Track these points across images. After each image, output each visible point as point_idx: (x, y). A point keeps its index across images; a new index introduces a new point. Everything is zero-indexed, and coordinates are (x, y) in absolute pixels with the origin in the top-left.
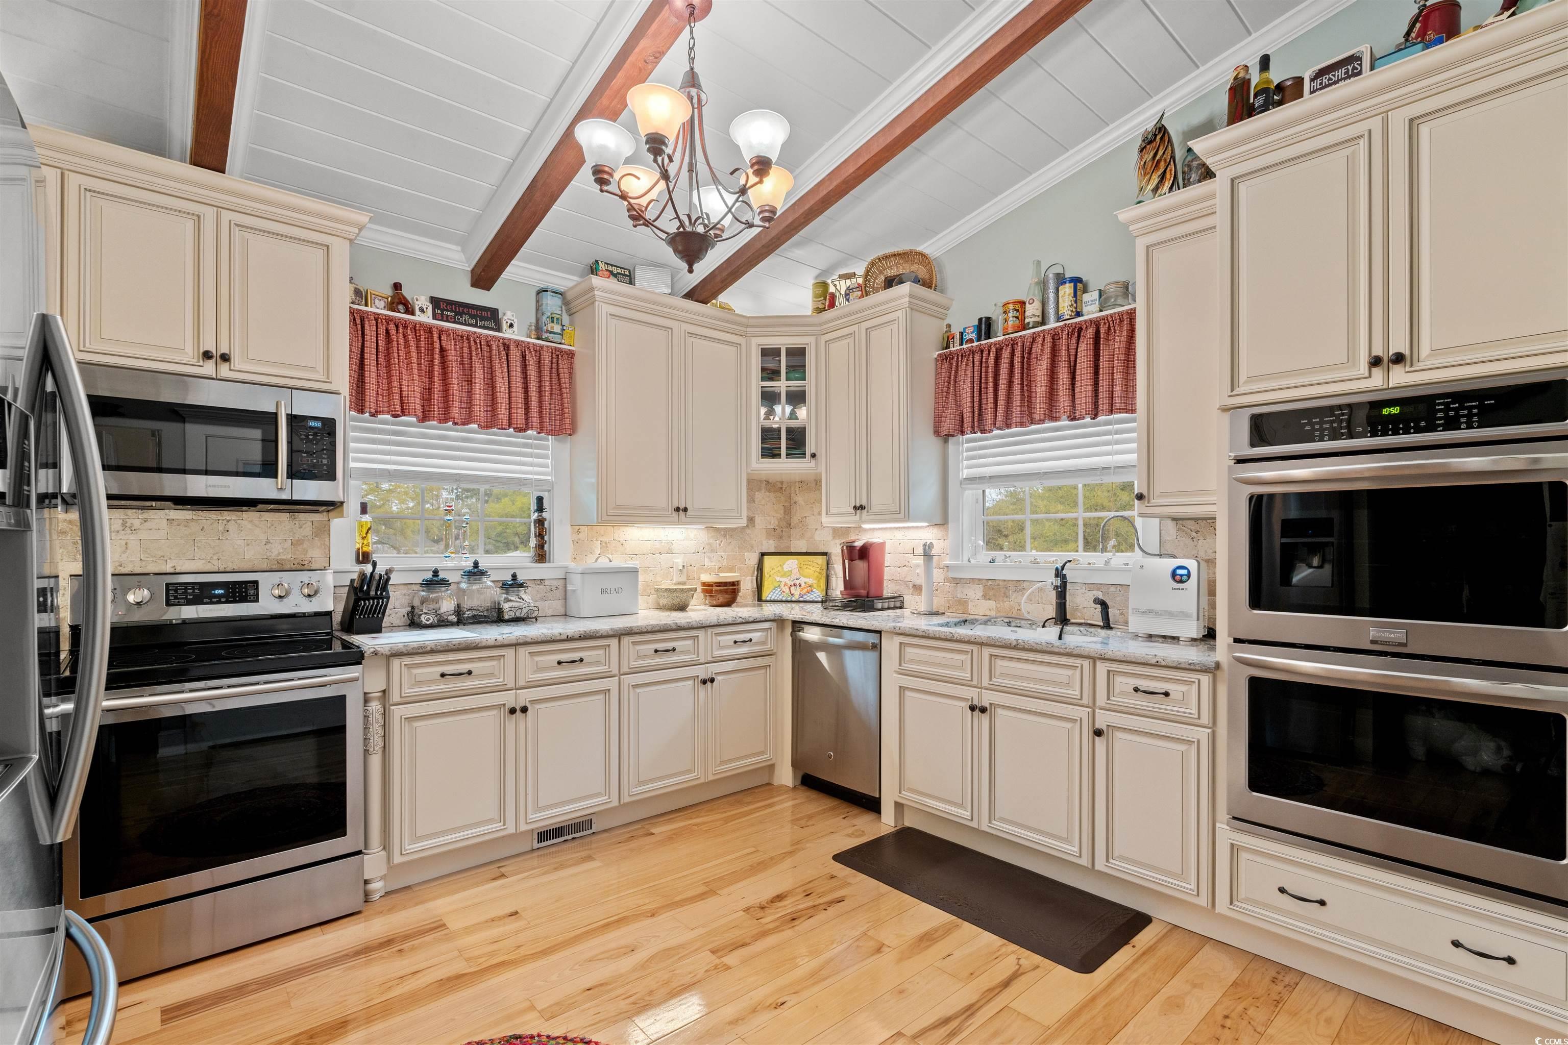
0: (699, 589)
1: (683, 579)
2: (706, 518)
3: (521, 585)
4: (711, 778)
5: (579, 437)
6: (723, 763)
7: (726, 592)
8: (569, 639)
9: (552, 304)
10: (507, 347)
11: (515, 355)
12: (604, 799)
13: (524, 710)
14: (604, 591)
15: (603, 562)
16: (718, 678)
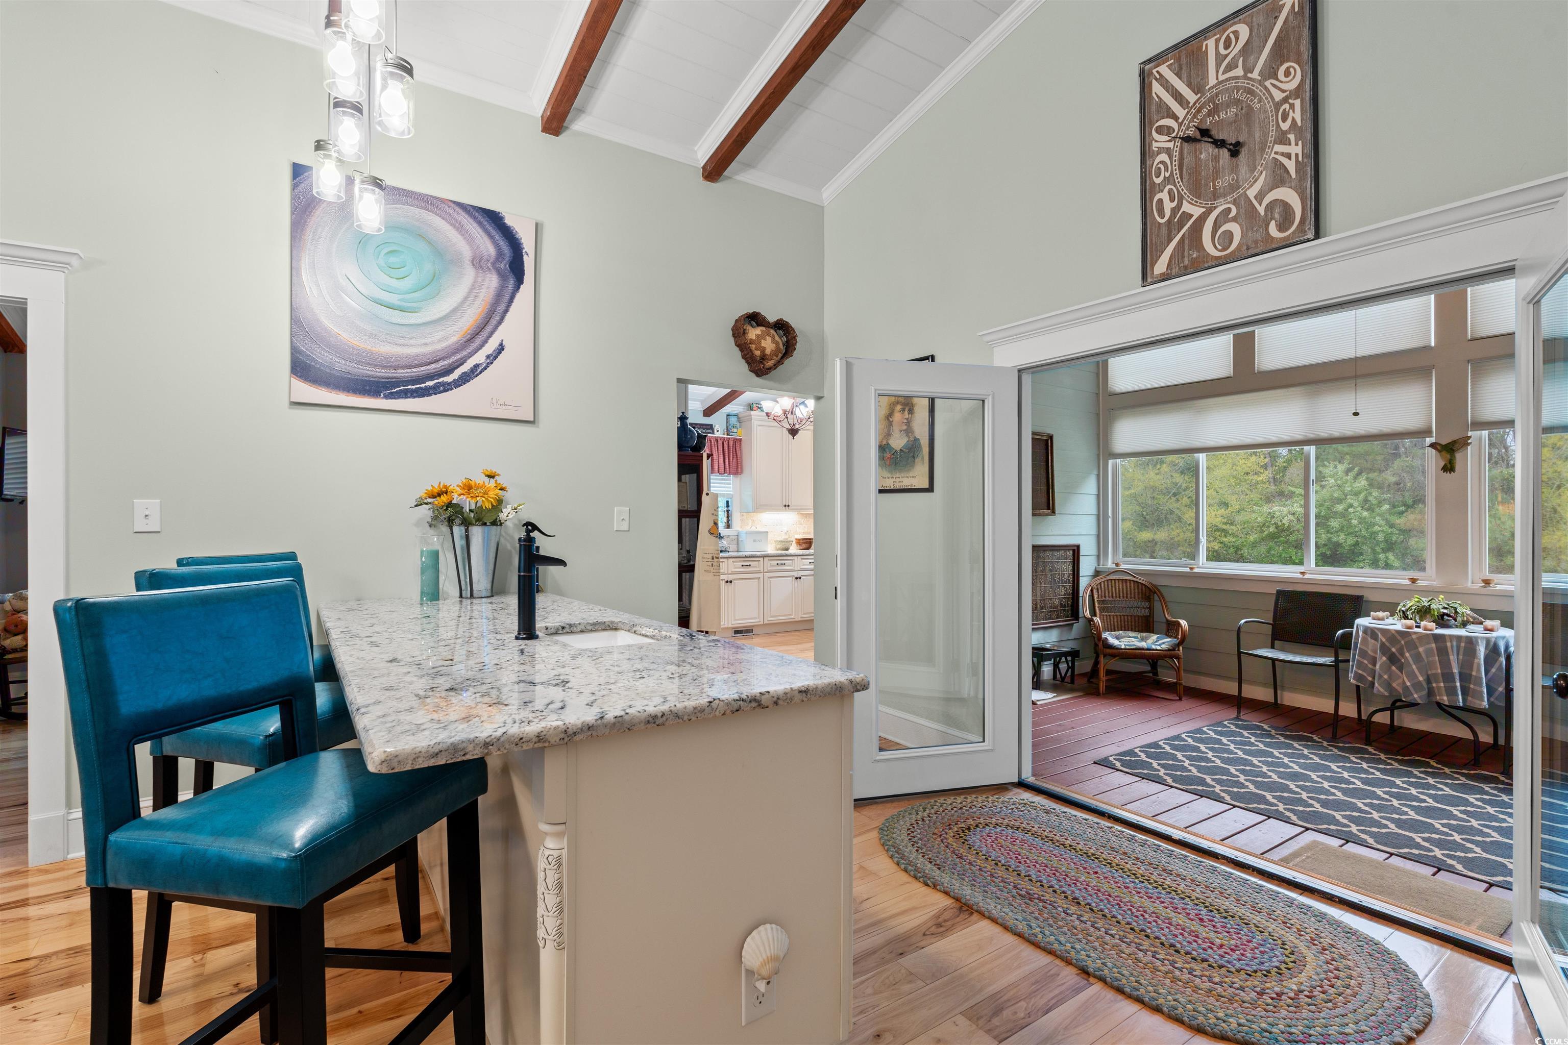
0: (794, 541)
1: (787, 537)
2: (798, 509)
3: (722, 537)
4: (800, 619)
5: (744, 476)
6: (804, 614)
7: (806, 543)
8: (746, 557)
9: (733, 420)
10: (717, 441)
11: (720, 443)
12: (758, 620)
13: (731, 582)
14: (754, 541)
15: (753, 529)
16: (803, 578)
